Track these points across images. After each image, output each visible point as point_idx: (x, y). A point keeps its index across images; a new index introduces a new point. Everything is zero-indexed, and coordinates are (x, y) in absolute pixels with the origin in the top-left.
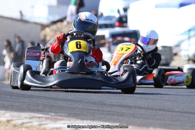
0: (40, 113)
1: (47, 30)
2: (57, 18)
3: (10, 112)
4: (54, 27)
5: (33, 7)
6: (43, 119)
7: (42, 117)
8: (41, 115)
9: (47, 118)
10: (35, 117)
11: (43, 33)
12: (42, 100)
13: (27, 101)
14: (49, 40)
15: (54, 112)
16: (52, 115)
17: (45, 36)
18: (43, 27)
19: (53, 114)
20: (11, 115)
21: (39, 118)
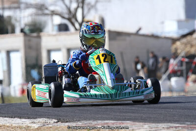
0: (177, 123)
1: (178, 43)
2: (186, 31)
3: (149, 124)
4: (184, 40)
5: (163, 23)
6: (180, 128)
7: (178, 127)
8: (177, 125)
9: (184, 127)
10: (172, 127)
11: (174, 46)
12: (178, 110)
13: (163, 112)
14: (180, 53)
15: (190, 121)
16: (187, 124)
17: (176, 49)
18: (174, 41)
19: (189, 123)
20: (149, 126)
21: (176, 127)
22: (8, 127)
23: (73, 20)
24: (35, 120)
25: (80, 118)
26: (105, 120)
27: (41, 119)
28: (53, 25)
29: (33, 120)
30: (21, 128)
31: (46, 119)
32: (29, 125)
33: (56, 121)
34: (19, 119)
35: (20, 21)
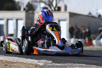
22: (25, 63)
23: (51, 6)
24: (40, 61)
25: (65, 61)
26: (80, 64)
27: (44, 60)
28: (40, 8)
29: (39, 61)
30: (32, 64)
31: (46, 61)
32: (37, 63)
33: (52, 62)
34: (31, 60)
35: (23, 4)
